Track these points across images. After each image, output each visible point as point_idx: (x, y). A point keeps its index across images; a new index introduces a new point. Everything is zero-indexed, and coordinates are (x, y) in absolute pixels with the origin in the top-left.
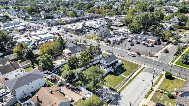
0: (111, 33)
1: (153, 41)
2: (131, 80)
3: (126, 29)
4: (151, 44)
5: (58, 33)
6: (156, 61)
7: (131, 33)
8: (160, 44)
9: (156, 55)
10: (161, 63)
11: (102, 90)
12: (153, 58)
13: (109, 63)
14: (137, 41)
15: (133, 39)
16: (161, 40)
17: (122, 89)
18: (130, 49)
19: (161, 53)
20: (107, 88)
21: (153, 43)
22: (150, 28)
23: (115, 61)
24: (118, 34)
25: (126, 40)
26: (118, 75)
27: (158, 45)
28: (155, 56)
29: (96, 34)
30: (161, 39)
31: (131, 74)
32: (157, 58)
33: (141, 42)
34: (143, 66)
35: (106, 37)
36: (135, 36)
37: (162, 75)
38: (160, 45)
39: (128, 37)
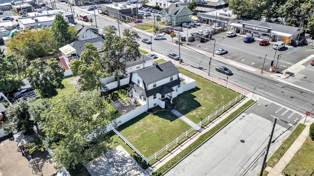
0: (194, 18)
1: (286, 37)
2: (205, 134)
3: (228, 11)
4: (279, 43)
5: (85, 15)
6: (288, 86)
7: (238, 19)
8: (304, 44)
9: (289, 70)
10: (302, 92)
11: (111, 160)
12: (281, 78)
13: (152, 85)
14: (248, 35)
15: (238, 31)
16: (306, 35)
17: (169, 162)
18: (226, 52)
19: (303, 65)
20: (127, 155)
21: (287, 41)
22: (284, 6)
23: (172, 79)
24: (208, 20)
25: (222, 33)
26: (173, 118)
27: (299, 45)
28: (287, 73)
29: (162, 19)
30: (308, 32)
31: (209, 117)
32: (290, 78)
33: (256, 39)
34: (250, 96)
35: (181, 26)
36: (244, 25)
37: (301, 128)
38: (304, 48)
39: (228, 28)
